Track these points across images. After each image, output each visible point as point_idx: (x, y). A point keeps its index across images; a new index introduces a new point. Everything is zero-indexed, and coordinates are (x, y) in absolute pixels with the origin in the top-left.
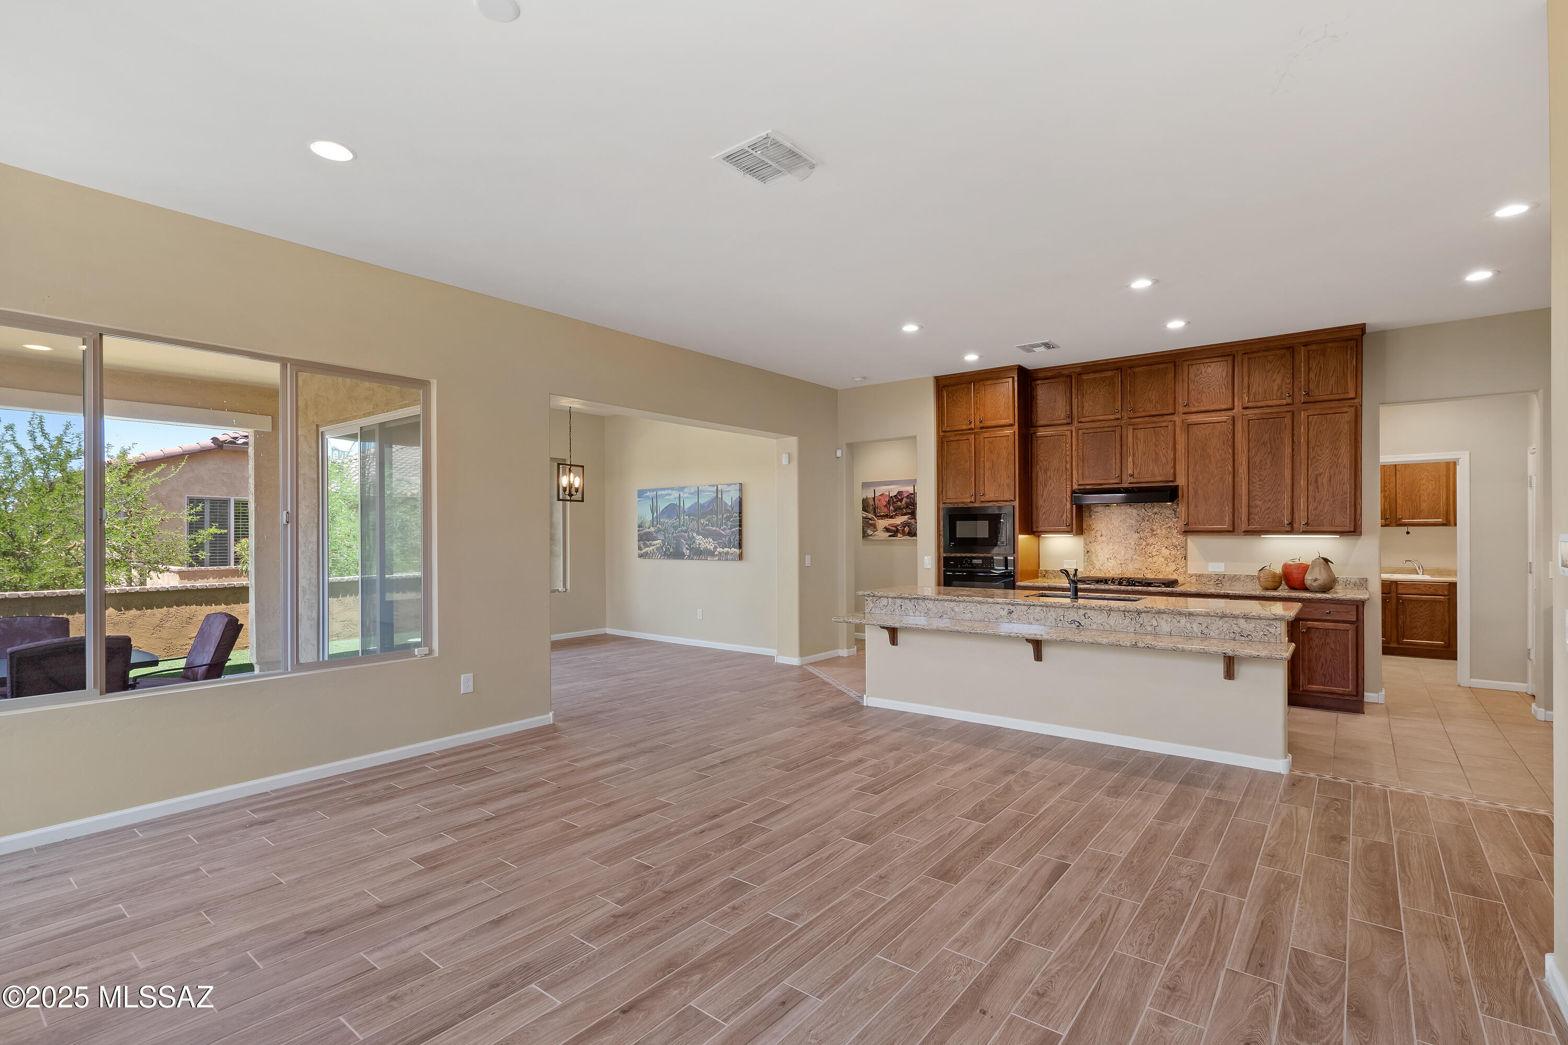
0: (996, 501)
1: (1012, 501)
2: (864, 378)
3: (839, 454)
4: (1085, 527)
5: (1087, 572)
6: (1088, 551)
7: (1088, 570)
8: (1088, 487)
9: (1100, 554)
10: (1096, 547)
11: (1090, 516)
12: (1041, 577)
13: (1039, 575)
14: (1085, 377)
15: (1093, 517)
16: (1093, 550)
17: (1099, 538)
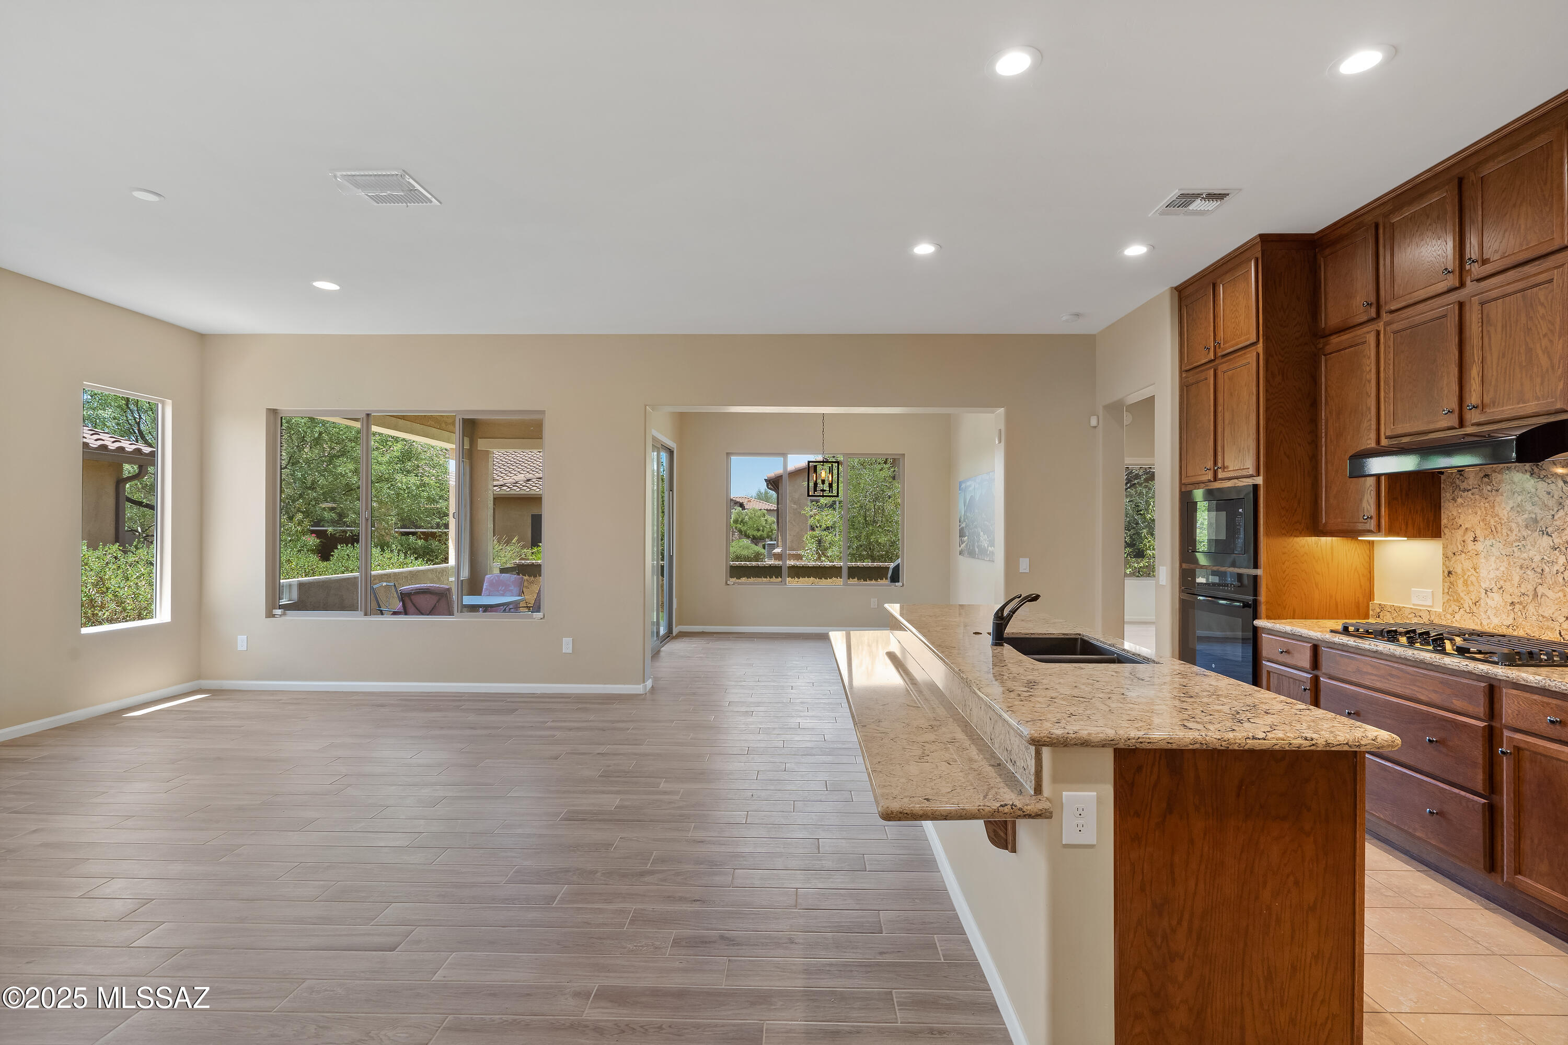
0: (1237, 478)
1: (1251, 476)
2: (1077, 315)
3: (1094, 422)
4: (1444, 521)
5: (1449, 616)
6: (1450, 573)
7: (1450, 610)
8: (1405, 440)
9: (1473, 579)
10: (1461, 564)
11: (1454, 499)
12: (1373, 616)
13: (1371, 612)
14: (1395, 219)
15: (1460, 500)
16: (1459, 571)
17: (1471, 546)
